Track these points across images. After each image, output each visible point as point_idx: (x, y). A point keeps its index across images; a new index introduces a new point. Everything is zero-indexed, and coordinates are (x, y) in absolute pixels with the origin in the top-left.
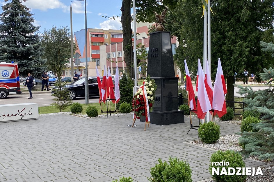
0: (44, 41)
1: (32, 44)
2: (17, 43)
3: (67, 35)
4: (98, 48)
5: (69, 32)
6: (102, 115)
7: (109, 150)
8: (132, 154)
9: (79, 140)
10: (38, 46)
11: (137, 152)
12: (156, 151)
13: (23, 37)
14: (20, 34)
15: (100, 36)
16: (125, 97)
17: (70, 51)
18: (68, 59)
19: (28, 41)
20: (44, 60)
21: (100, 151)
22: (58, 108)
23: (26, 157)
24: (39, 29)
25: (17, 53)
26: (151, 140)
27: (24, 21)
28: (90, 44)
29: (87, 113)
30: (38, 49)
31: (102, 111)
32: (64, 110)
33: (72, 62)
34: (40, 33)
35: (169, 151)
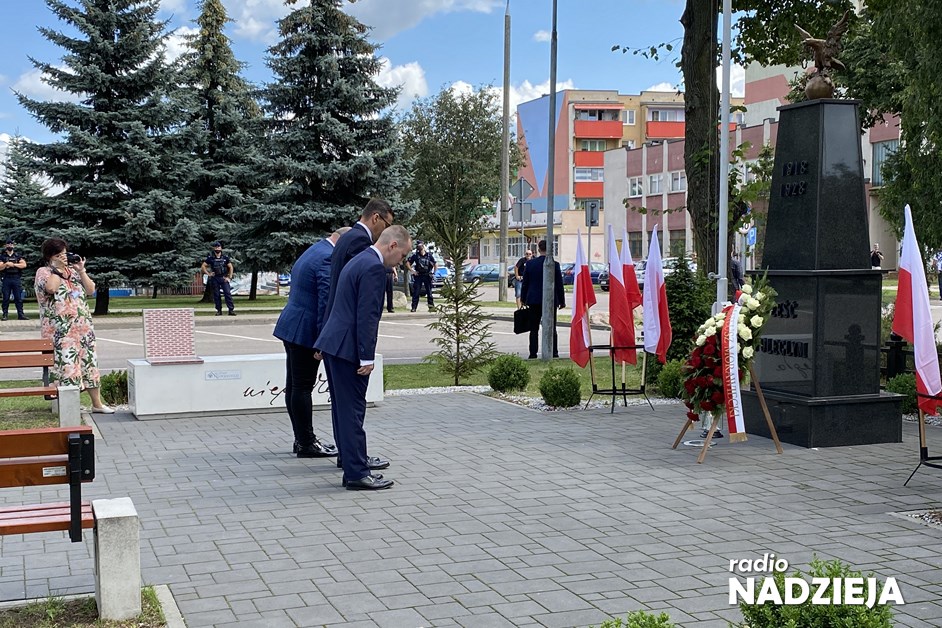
0: (409, 140)
1: (371, 149)
2: (324, 147)
3: (489, 115)
4: (597, 161)
5: (497, 104)
6: (597, 402)
7: (609, 522)
8: (688, 542)
9: (509, 483)
10: (391, 158)
11: (706, 537)
12: (777, 539)
13: (342, 125)
14: (335, 115)
15: (607, 118)
16: (680, 340)
17: (498, 173)
18: (491, 200)
19: (358, 138)
20: (408, 205)
21: (578, 525)
22: (449, 370)
23: (336, 528)
24: (395, 96)
25: (321, 181)
26: (763, 499)
27: (349, 70)
28: (572, 144)
29: (544, 393)
30: (391, 167)
31: (595, 387)
32: (466, 377)
33: (503, 211)
34: (398, 112)
35: (828, 541)
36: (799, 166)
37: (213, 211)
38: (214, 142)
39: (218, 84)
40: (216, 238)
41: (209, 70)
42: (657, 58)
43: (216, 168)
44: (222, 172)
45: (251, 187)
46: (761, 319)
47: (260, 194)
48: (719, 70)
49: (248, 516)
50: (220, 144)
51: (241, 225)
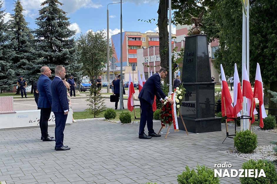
0: (79, 46)
1: (68, 48)
2: (53, 48)
3: (103, 39)
4: (135, 52)
5: (105, 35)
6: (136, 122)
7: (140, 157)
8: (162, 161)
9: (110, 146)
10: (74, 51)
11: (168, 160)
12: (188, 160)
13: (59, 41)
14: (56, 38)
15: (137, 40)
16: (159, 103)
17: (106, 55)
18: (104, 63)
19: (64, 45)
20: (79, 65)
21: (131, 158)
22: (92, 113)
23: (58, 162)
24: (75, 33)
25: (53, 58)
26: (183, 148)
27: (60, 25)
28: (127, 47)
29: (121, 120)
30: (74, 53)
31: (135, 117)
32: (97, 115)
33: (108, 66)
34: (76, 38)
35: (202, 160)
36: (191, 54)
37: (19, 67)
38: (20, 46)
39: (21, 29)
40: (20, 75)
41: (18, 25)
42: (151, 23)
43: (20, 54)
44: (22, 55)
45: (31, 60)
46: (182, 97)
47: (34, 62)
48: (168, 26)
49: (30, 159)
50: (21, 47)
51: (28, 71)
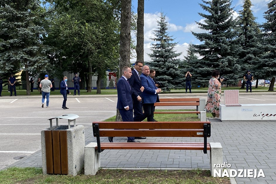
37: (245, 62)
38: (247, 41)
39: (248, 24)
41: (246, 20)
43: (247, 49)
45: (257, 54)
47: (260, 56)
51: (253, 65)
